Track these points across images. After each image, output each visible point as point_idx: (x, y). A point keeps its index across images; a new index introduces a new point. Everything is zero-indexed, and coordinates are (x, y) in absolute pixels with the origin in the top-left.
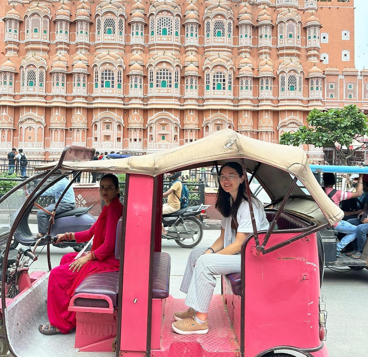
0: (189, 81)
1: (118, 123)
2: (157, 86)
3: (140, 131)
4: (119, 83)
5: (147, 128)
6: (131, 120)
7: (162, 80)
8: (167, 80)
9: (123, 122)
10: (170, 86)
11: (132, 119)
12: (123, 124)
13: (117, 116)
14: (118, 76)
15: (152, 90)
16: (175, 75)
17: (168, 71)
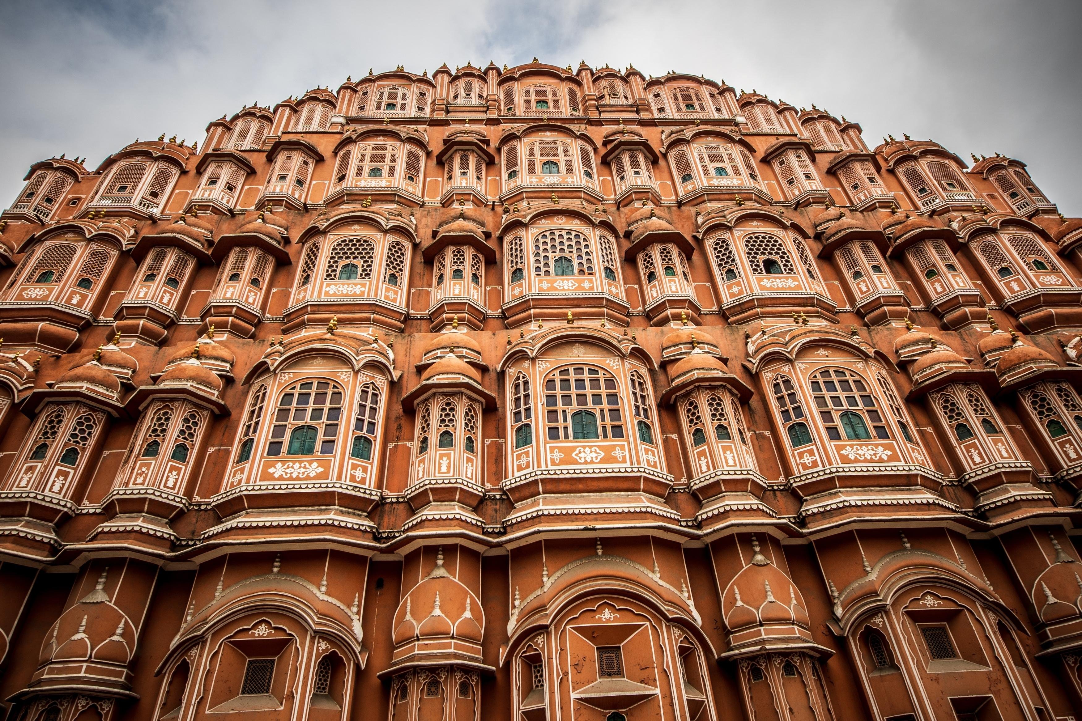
0: (705, 411)
1: (323, 645)
2: (553, 433)
3: (464, 689)
4: (360, 433)
5: (508, 664)
6: (408, 617)
7: (575, 407)
8: (598, 408)
9: (360, 635)
10: (618, 431)
11: (412, 614)
12: (357, 649)
13: (326, 598)
14: (362, 407)
15: (527, 453)
16: (631, 389)
17: (596, 372)
